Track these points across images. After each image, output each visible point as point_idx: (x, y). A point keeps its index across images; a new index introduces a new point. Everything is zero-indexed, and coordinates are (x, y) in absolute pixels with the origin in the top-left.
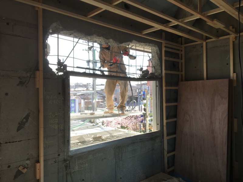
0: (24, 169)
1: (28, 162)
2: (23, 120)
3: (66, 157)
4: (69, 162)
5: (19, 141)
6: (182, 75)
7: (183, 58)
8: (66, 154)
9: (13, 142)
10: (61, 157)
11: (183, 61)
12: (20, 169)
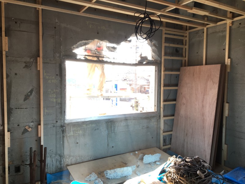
0: (29, 128)
1: (32, 124)
2: (28, 93)
3: (62, 124)
4: (66, 128)
5: (25, 108)
6: (185, 60)
7: (187, 44)
8: (62, 122)
9: (21, 109)
10: (59, 124)
11: (187, 47)
12: (26, 128)
